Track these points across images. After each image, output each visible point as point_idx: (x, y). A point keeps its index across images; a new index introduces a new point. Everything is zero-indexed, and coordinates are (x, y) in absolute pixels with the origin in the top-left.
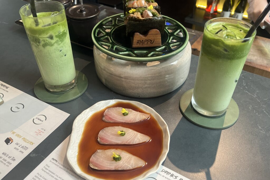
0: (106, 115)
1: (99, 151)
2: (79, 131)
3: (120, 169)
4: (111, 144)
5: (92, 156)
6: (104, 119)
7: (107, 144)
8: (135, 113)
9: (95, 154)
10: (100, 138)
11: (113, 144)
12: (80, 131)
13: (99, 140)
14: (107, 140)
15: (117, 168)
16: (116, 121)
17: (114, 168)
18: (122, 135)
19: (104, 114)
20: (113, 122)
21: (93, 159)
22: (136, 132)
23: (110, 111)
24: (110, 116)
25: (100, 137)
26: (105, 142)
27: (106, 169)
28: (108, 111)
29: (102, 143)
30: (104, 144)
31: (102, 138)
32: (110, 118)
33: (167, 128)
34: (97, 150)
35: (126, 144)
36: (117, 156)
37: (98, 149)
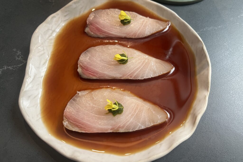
0: (91, 24)
1: (80, 93)
2: (42, 54)
3: (121, 131)
4: (102, 78)
5: (68, 104)
6: (87, 30)
7: (94, 78)
8: (142, 20)
9: (74, 100)
10: (82, 68)
11: (107, 78)
12: (44, 53)
13: (79, 70)
14: (95, 72)
15: (115, 129)
16: (110, 34)
17: (111, 129)
18: (123, 62)
19: (87, 22)
20: (104, 36)
21: (70, 110)
22: (146, 57)
23: (97, 16)
24: (98, 26)
25: (81, 66)
26: (91, 76)
27: (95, 131)
28: (95, 17)
29: (85, 76)
30: (89, 78)
31: (85, 68)
32: (98, 30)
33: (205, 48)
34: (78, 92)
35: (130, 78)
36: (116, 107)
37: (80, 91)
